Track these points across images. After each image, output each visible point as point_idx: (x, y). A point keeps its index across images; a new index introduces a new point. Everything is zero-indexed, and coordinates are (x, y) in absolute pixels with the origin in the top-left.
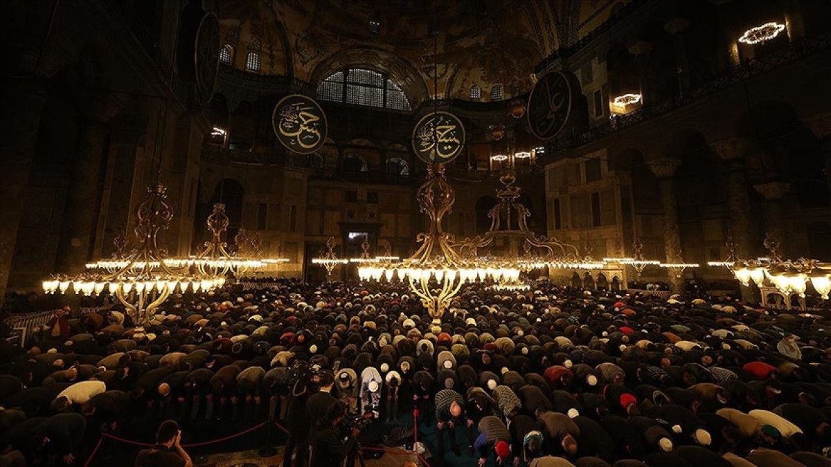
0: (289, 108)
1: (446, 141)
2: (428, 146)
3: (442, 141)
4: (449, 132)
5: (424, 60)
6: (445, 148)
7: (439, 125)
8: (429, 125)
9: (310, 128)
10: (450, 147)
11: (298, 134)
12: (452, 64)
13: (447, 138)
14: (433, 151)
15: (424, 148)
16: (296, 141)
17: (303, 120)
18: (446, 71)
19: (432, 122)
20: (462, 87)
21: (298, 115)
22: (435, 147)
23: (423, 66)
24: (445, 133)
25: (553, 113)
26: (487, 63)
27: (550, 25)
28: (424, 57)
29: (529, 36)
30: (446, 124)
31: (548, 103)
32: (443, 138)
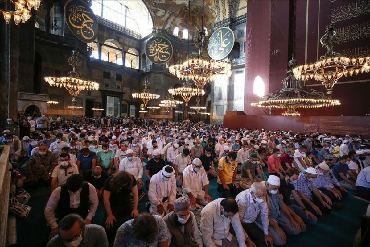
0: (75, 7)
1: (163, 52)
2: (153, 54)
3: (161, 52)
4: (165, 48)
5: (153, 4)
6: (163, 56)
7: (160, 43)
8: (155, 42)
9: (88, 26)
10: (165, 56)
11: (81, 27)
12: (168, 11)
13: (164, 51)
14: (156, 57)
15: (151, 54)
16: (80, 32)
17: (85, 19)
18: (165, 15)
19: (156, 41)
20: (171, 26)
21: (81, 14)
22: (157, 55)
23: (153, 8)
24: (163, 48)
25: (222, 47)
26: (185, 17)
27: (225, 5)
28: (154, 2)
29: (212, 8)
30: (164, 44)
31: (221, 42)
32: (161, 51)
